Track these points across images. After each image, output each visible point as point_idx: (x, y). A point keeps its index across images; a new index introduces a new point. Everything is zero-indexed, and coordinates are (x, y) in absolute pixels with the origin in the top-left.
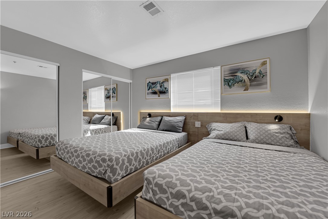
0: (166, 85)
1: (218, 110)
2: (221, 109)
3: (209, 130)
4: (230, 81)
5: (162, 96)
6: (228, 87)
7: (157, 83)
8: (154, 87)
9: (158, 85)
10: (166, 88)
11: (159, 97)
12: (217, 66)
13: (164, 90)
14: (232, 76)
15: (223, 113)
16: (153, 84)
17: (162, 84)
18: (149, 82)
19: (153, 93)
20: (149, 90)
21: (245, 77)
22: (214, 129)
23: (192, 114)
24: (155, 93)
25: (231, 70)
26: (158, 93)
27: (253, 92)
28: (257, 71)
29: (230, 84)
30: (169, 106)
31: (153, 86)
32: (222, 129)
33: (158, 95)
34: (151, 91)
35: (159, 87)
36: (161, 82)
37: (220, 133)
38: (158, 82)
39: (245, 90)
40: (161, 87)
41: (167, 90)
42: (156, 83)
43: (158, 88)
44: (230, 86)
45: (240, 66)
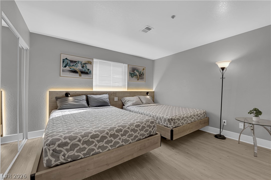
0: (88, 66)
1: (126, 90)
2: (128, 89)
3: (124, 102)
4: (132, 74)
5: (83, 76)
6: (131, 77)
7: (78, 63)
8: (73, 66)
9: (79, 65)
10: (89, 70)
11: (80, 76)
12: (126, 64)
13: (87, 71)
14: (133, 72)
15: (129, 91)
16: (71, 61)
17: (85, 65)
18: (66, 59)
19: (71, 71)
20: (65, 67)
21: (138, 74)
22: (129, 101)
23: (112, 92)
24: (75, 72)
25: (132, 68)
26: (80, 73)
27: (140, 82)
28: (142, 72)
29: (132, 76)
30: (91, 86)
31: (72, 64)
32: (133, 100)
33: (79, 74)
34: (69, 69)
35: (81, 67)
36: (83, 62)
37: (134, 102)
38: (78, 61)
39: (137, 80)
40: (83, 67)
41: (90, 72)
42: (76, 62)
43: (79, 67)
44: (132, 77)
45: (136, 68)
